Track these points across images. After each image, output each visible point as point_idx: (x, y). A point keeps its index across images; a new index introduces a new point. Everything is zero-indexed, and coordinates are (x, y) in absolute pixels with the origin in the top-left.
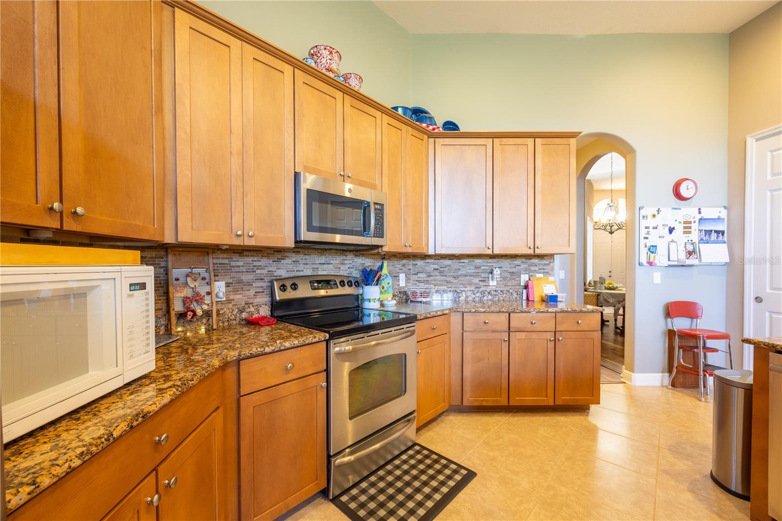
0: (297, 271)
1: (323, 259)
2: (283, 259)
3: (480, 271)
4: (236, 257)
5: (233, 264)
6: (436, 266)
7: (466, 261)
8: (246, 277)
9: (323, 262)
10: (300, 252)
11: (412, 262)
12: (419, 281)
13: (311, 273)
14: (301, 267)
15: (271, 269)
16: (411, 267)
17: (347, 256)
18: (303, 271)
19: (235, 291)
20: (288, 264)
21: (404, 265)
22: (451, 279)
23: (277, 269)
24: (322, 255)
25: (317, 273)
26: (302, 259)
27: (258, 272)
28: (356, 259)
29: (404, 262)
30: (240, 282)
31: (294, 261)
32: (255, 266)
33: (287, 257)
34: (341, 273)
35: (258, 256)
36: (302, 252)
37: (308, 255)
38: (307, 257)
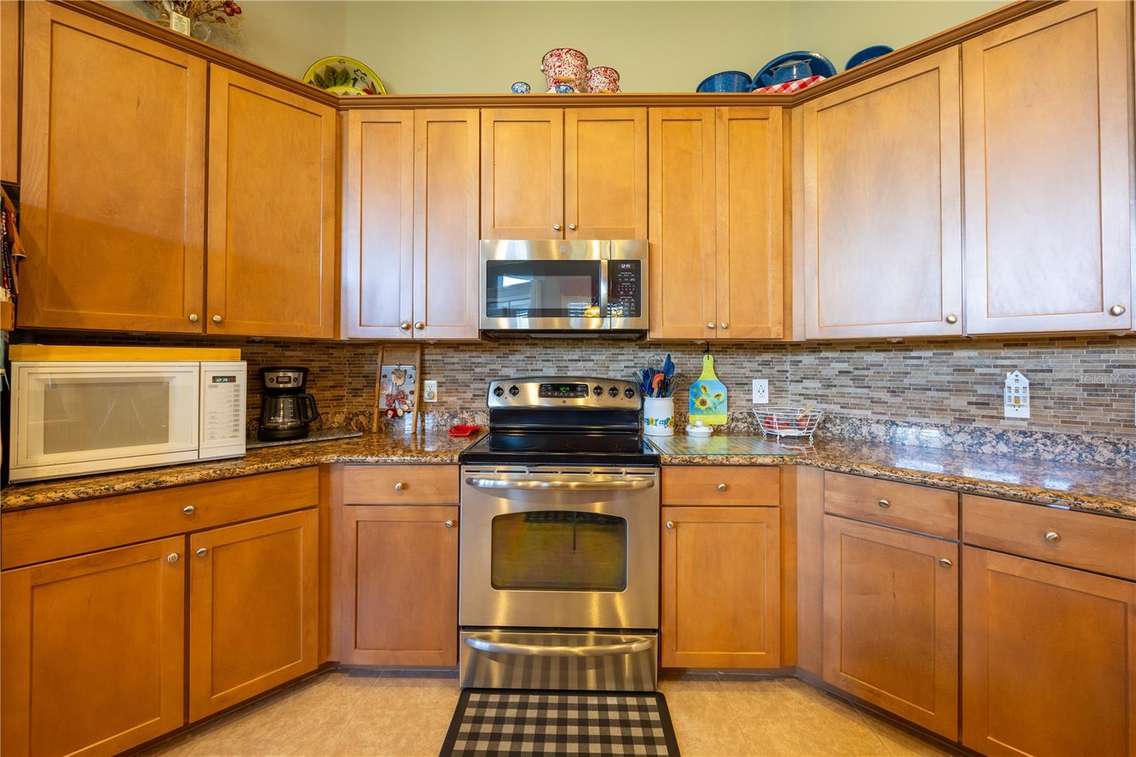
0: (532, 370)
1: (576, 354)
2: (512, 354)
3: (970, 378)
4: (450, 353)
5: (447, 360)
6: (844, 366)
7: (929, 354)
8: (461, 377)
9: (576, 357)
10: (537, 344)
11: (790, 358)
12: (807, 397)
13: (556, 373)
14: (539, 365)
15: (494, 367)
16: (787, 367)
17: (623, 348)
18: (542, 370)
19: (448, 392)
20: (518, 360)
21: (766, 364)
22: (885, 396)
23: (502, 367)
24: (574, 348)
25: (566, 373)
26: (541, 354)
27: (477, 370)
28: (641, 354)
29: (767, 357)
30: (455, 381)
31: (528, 357)
32: (473, 363)
33: (517, 351)
34: (611, 375)
35: (477, 351)
36: (540, 344)
37: (551, 348)
38: (549, 351)
